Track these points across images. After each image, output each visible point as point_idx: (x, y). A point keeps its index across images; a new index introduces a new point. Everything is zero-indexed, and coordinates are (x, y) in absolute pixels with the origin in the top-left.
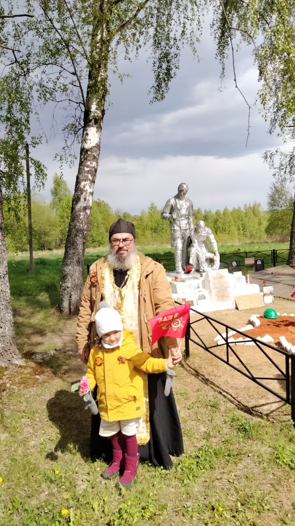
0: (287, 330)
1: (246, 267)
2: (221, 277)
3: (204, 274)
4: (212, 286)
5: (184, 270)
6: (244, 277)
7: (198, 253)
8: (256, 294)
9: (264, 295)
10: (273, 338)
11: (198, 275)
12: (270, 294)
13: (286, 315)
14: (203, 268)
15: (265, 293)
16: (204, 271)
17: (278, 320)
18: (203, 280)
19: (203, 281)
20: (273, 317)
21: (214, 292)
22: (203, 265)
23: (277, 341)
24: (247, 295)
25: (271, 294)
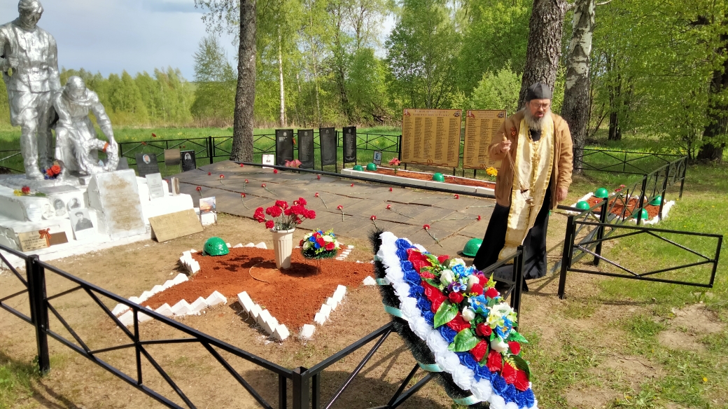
0: (248, 276)
1: (167, 164)
2: (123, 184)
3: (87, 180)
4: (103, 202)
5: (44, 172)
6: (165, 183)
7: (73, 139)
8: (187, 211)
9: (201, 212)
10: (226, 295)
11: (74, 182)
12: (210, 210)
13: (240, 245)
14: (84, 169)
15: (202, 209)
16: (87, 174)
17: (230, 257)
18: (85, 190)
19: (86, 194)
20: (221, 253)
21: (108, 212)
22: (85, 162)
23: (233, 300)
24: (173, 215)
25: (212, 209)
